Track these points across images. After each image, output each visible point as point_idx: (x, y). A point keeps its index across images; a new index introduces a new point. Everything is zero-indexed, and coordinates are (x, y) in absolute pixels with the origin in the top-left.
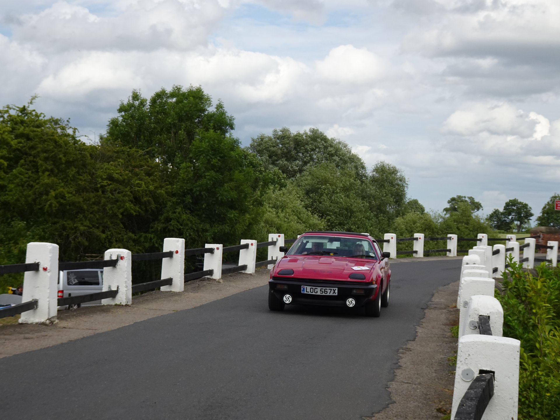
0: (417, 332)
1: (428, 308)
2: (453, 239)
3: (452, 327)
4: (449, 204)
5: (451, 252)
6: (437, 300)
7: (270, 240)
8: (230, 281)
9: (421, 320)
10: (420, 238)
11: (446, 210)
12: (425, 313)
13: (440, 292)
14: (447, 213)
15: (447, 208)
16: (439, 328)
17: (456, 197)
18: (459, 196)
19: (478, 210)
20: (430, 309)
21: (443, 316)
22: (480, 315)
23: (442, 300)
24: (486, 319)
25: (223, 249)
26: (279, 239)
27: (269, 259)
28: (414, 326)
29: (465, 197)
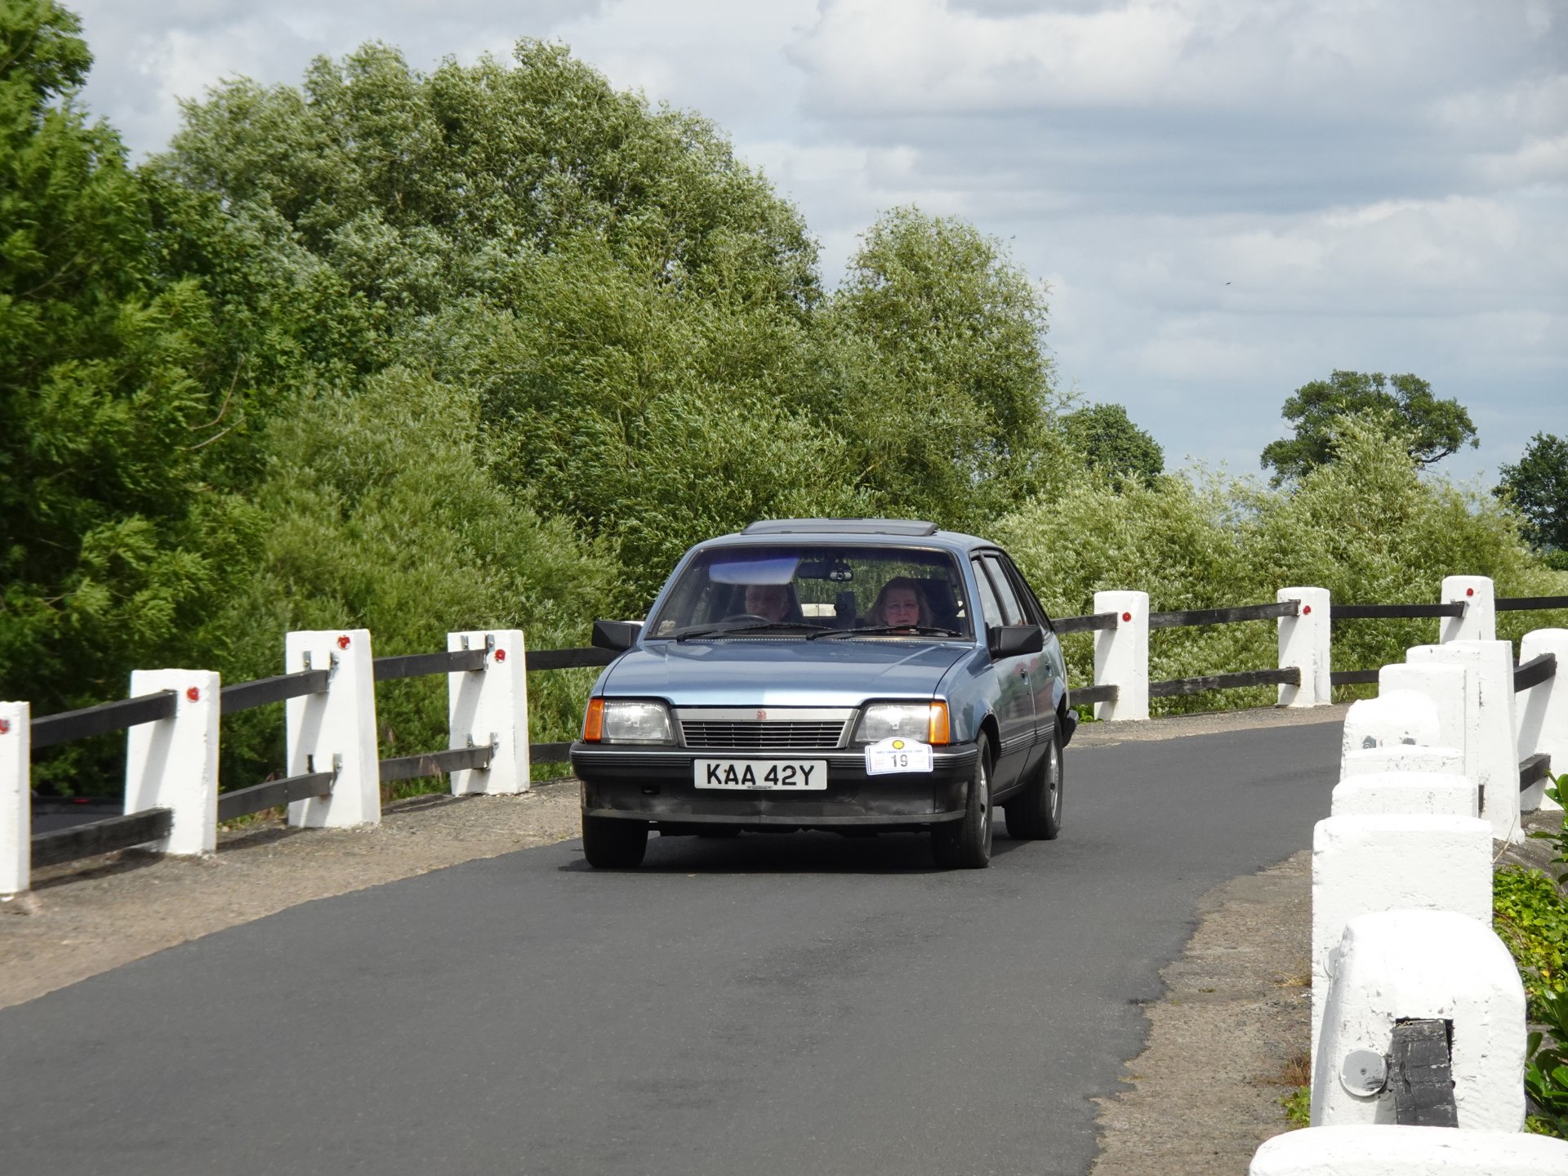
0: (1100, 1130)
1: (1170, 995)
2: (1307, 610)
3: (1292, 1090)
4: (1291, 424)
5: (1302, 683)
6: (1219, 950)
7: (294, 666)
8: (79, 902)
9: (1128, 1064)
10: (1127, 617)
11: (1278, 455)
12: (1150, 1023)
13: (1234, 906)
14: (1282, 472)
15: (1280, 445)
16: (1221, 1101)
17: (1328, 381)
18: (1346, 374)
19: (1452, 448)
20: (1178, 1002)
21: (1251, 1029)
22: (1401, 1017)
23: (1245, 949)
24: (1429, 1038)
25: (35, 731)
26: (346, 657)
27: (294, 768)
28: (1086, 1098)
29: (1379, 380)
